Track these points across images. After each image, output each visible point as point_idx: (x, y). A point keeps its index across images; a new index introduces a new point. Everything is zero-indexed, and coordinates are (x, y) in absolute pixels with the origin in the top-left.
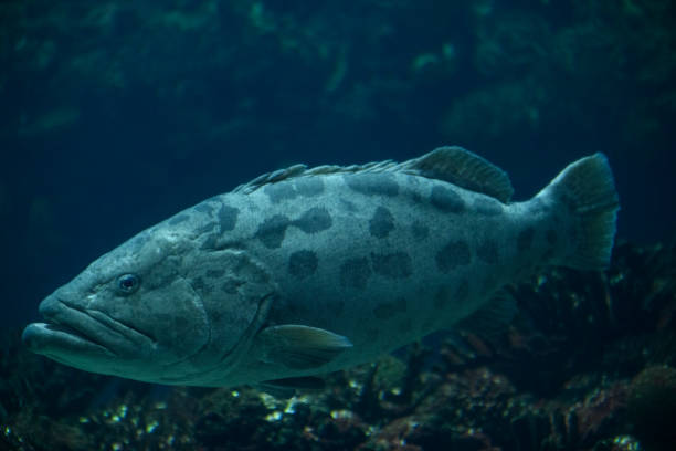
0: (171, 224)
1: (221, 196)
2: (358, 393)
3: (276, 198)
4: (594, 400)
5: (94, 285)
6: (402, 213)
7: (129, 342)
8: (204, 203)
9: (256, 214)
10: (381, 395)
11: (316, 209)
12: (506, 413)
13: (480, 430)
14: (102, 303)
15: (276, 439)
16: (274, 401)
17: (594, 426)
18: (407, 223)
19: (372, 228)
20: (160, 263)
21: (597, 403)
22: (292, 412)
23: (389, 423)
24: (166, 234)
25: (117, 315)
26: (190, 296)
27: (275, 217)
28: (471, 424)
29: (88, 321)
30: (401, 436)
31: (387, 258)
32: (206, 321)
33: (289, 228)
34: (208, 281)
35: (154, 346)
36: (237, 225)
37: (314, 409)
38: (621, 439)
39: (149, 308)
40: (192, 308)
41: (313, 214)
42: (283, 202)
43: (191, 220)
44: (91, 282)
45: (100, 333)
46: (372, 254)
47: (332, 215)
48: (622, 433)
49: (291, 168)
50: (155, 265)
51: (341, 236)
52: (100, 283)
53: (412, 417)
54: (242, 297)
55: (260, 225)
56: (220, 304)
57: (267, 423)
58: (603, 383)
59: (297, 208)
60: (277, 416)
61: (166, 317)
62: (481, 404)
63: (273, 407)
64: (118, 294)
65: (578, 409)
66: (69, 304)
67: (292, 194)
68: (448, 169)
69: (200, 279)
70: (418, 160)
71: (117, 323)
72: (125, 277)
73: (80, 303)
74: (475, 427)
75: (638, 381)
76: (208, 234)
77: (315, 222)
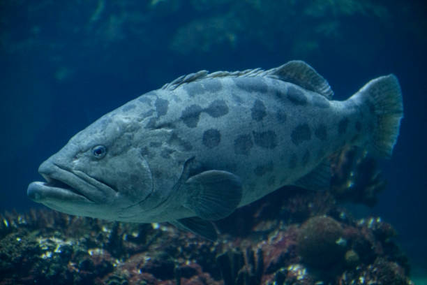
0: (124, 110)
1: (154, 91)
2: (108, 236)
3: (192, 94)
4: (275, 239)
5: (77, 153)
6: (270, 104)
7: (101, 192)
8: (144, 96)
9: (179, 105)
10: (124, 238)
11: (217, 101)
12: (213, 249)
13: (194, 261)
14: (82, 165)
15: (48, 271)
16: (47, 243)
17: (274, 259)
18: (274, 111)
19: (253, 114)
20: (119, 138)
21: (277, 242)
22: (60, 251)
23: (130, 257)
24: (121, 117)
25: (93, 174)
26: (140, 160)
27: (192, 106)
28: (188, 257)
29: (74, 178)
30: (138, 267)
31: (262, 135)
32: (151, 177)
33: (202, 114)
34: (151, 149)
35: (117, 195)
36: (168, 112)
37: (76, 249)
38: (293, 267)
39: (114, 169)
40: (142, 169)
41: (216, 104)
42: (197, 96)
43: (137, 108)
44: (75, 151)
45: (81, 186)
46: (254, 132)
47: (228, 105)
48: (294, 263)
49: (199, 72)
50: (116, 138)
51: (234, 120)
52: (81, 151)
53: (146, 253)
54: (173, 160)
55: (183, 111)
56: (159, 166)
57: (42, 260)
58: (281, 227)
59: (206, 100)
60: (49, 255)
61: (125, 175)
62: (195, 243)
63: (46, 248)
64: (93, 159)
65: (263, 246)
66: (61, 167)
67: (202, 91)
68: (295, 76)
69: (146, 148)
70: (277, 69)
71: (92, 179)
72: (97, 148)
73: (68, 165)
74: (191, 259)
75: (305, 226)
76: (149, 117)
77: (217, 110)
